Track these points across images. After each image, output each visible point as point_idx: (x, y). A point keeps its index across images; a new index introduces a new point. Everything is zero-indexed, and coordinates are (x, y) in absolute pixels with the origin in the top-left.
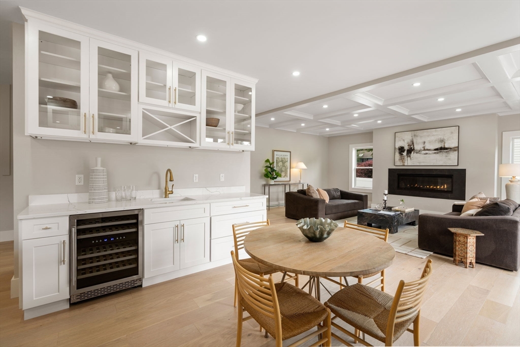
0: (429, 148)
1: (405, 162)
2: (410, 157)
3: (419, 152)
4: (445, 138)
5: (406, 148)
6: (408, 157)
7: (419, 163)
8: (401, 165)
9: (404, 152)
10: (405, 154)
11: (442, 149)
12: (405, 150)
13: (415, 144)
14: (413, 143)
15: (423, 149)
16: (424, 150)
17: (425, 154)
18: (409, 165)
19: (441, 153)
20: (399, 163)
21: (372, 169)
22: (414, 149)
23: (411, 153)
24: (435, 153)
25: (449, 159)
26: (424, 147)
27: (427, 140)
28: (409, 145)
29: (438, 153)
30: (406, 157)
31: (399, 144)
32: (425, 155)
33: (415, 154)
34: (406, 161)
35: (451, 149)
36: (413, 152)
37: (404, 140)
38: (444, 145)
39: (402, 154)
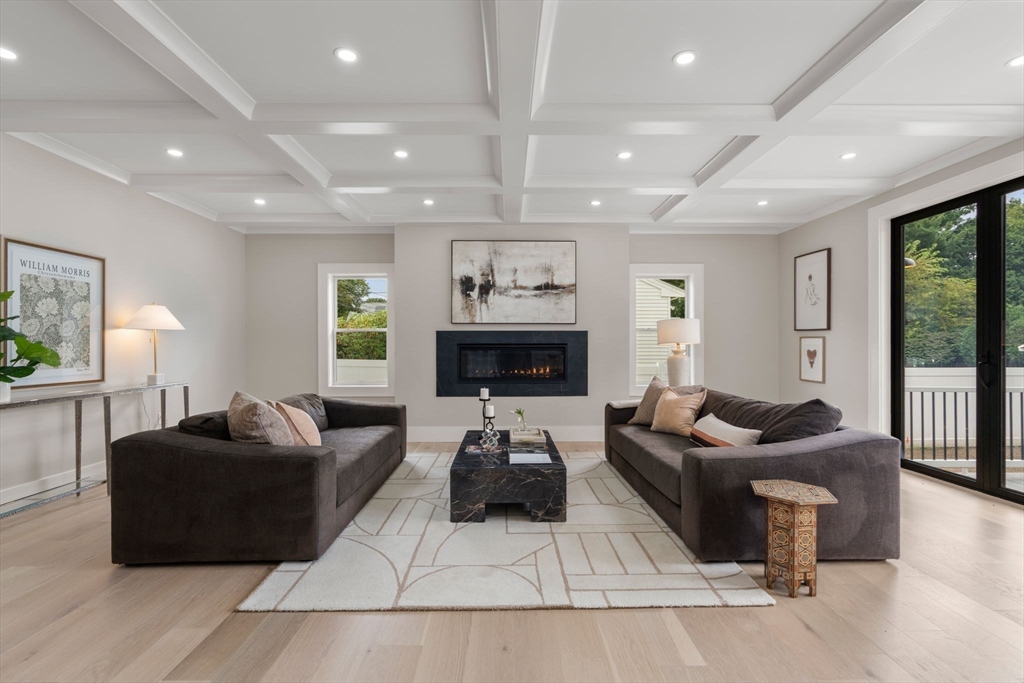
0: (524, 285)
1: (474, 316)
2: (486, 302)
3: (504, 292)
4: (554, 264)
5: (478, 280)
6: (481, 302)
7: (507, 317)
8: (467, 321)
9: (472, 290)
10: (475, 294)
11: (547, 288)
12: (475, 285)
13: (495, 272)
14: (492, 271)
15: (512, 285)
16: (516, 287)
17: (517, 297)
18: (484, 322)
19: (547, 297)
20: (462, 316)
21: (384, 333)
22: (494, 285)
23: (487, 293)
24: (535, 296)
25: (562, 310)
26: (514, 281)
27: (520, 264)
28: (483, 275)
29: (541, 296)
30: (477, 303)
31: (461, 270)
32: (517, 300)
33: (497, 295)
34: (478, 312)
35: (564, 288)
36: (492, 292)
37: (472, 261)
38: (552, 280)
39: (469, 295)
